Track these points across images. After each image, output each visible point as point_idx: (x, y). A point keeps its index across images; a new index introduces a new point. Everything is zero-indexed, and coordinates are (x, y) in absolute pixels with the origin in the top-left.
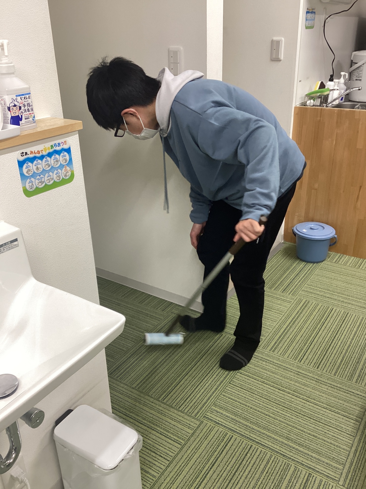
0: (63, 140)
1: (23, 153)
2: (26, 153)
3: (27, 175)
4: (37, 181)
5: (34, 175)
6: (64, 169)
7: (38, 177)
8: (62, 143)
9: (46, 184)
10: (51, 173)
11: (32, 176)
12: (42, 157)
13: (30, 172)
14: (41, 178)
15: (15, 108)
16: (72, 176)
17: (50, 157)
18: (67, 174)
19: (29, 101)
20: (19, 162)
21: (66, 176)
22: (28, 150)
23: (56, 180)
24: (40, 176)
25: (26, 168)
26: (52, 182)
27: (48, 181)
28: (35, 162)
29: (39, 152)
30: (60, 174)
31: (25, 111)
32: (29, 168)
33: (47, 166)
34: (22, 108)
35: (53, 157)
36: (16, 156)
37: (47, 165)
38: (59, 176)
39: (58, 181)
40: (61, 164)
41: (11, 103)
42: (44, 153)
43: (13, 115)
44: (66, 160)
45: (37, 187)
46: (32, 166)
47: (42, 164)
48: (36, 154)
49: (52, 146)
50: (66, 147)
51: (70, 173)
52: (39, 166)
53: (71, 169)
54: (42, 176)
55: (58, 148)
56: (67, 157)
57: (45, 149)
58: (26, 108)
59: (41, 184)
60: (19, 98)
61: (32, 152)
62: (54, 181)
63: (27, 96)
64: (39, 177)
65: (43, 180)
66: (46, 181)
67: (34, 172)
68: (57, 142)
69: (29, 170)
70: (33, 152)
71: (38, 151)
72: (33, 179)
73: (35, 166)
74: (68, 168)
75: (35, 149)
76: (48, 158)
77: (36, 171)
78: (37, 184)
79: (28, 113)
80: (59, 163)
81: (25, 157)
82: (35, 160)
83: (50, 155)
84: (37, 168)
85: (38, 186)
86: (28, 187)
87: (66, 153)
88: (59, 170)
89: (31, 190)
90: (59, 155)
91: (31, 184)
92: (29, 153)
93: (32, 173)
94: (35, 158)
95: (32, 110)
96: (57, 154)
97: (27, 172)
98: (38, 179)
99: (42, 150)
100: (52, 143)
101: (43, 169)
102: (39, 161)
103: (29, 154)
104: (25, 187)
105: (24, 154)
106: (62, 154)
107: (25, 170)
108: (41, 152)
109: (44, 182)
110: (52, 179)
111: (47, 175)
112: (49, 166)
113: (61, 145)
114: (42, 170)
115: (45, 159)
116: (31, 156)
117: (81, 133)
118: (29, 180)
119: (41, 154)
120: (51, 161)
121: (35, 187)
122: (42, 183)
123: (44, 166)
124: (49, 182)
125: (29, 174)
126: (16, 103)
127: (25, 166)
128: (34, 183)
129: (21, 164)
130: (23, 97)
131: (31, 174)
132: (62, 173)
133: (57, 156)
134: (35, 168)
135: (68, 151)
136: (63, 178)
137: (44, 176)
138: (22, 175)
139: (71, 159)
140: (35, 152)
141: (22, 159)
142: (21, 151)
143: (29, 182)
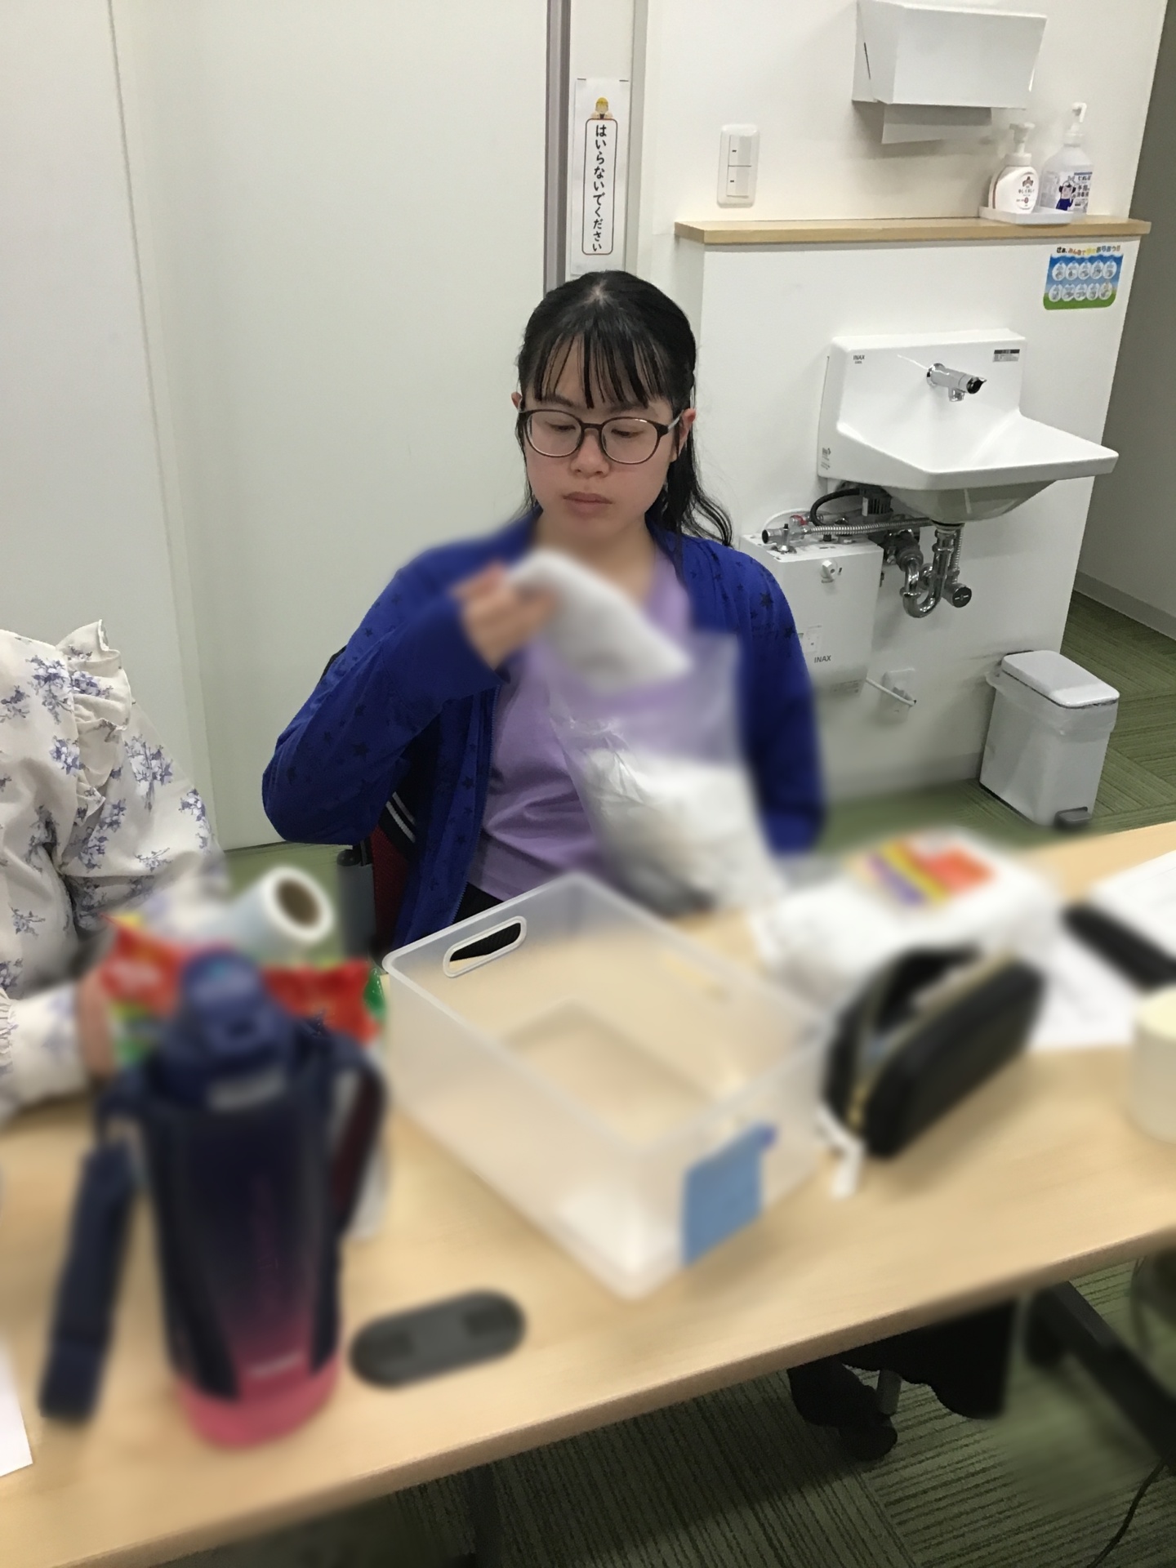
0: (1116, 244)
1: (1060, 248)
2: (1064, 251)
3: (1055, 278)
4: (1065, 291)
5: (1063, 282)
6: (1105, 284)
7: (1067, 286)
8: (1114, 247)
9: (1074, 299)
10: (1085, 286)
11: (1061, 282)
12: (1081, 261)
13: (1059, 277)
14: (1071, 289)
15: (1068, 189)
16: (1113, 297)
17: (1092, 263)
18: (1107, 293)
19: (1088, 183)
20: (1051, 259)
21: (1103, 295)
22: (1067, 246)
23: (1088, 297)
24: (1070, 285)
25: (1057, 270)
26: (1082, 298)
27: (1078, 295)
28: (1071, 265)
29: (1079, 252)
30: (1097, 290)
31: (1079, 194)
32: (1061, 271)
33: (1083, 275)
34: (1077, 190)
35: (1095, 264)
36: (1050, 250)
37: (1084, 272)
38: (1094, 293)
39: (1091, 299)
40: (1102, 277)
41: (1067, 182)
42: (1087, 256)
43: (1063, 198)
44: (1111, 273)
45: (1061, 300)
46: (1065, 269)
47: (1078, 270)
48: (1075, 254)
49: (1099, 249)
50: (1117, 254)
51: (1109, 294)
52: (1074, 272)
53: (1113, 287)
54: (1072, 286)
55: (1106, 254)
56: (1114, 270)
57: (1089, 250)
58: (1081, 191)
59: (1068, 296)
60: (1077, 177)
61: (1071, 250)
62: (1086, 299)
63: (1087, 176)
64: (1069, 287)
65: (1072, 292)
66: (1075, 294)
67: (1065, 278)
68: (1107, 244)
69: (1060, 274)
70: (1073, 251)
72: (1060, 287)
73: (1069, 269)
74: (1110, 286)
75: (1076, 247)
76: (1089, 264)
77: (1068, 277)
78: (1063, 294)
79: (1081, 198)
80: (1100, 275)
81: (1061, 254)
82: (1071, 262)
83: (1092, 260)
84: (1071, 274)
85: (1063, 298)
86: (1050, 296)
87: (1114, 264)
88: (1097, 285)
89: (1053, 301)
90: (1104, 263)
91: (1055, 293)
92: (1067, 250)
93: (1063, 278)
94: (1072, 259)
95: (1087, 194)
96: (1102, 261)
97: (1057, 275)
98: (1067, 289)
99: (1084, 251)
100: (1101, 245)
101: (1078, 278)
102: (1077, 265)
103: (1067, 252)
104: (1048, 294)
105: (1061, 250)
106: (1108, 263)
107: (1055, 272)
108: (1082, 253)
109: (1072, 294)
110: (1084, 294)
111: (1079, 287)
112: (1086, 275)
113: (1112, 250)
114: (1075, 277)
115: (1083, 264)
116: (1068, 255)
117: (1144, 240)
118: (1055, 286)
119: (1081, 256)
120: (1091, 268)
121: (1059, 298)
122: (1070, 294)
123: (1080, 272)
124: (1079, 297)
125: (1058, 279)
126: (1072, 184)
127: (1056, 267)
128: (1059, 292)
129: (1053, 262)
130: (1083, 176)
131: (1060, 279)
132: (1100, 289)
133: (1101, 264)
134: (1068, 272)
135: (1118, 260)
136: (1098, 298)
137: (1076, 286)
138: (1049, 276)
139: (1118, 272)
140: (1076, 251)
141: (1056, 255)
142: (1059, 246)
143: (1055, 290)
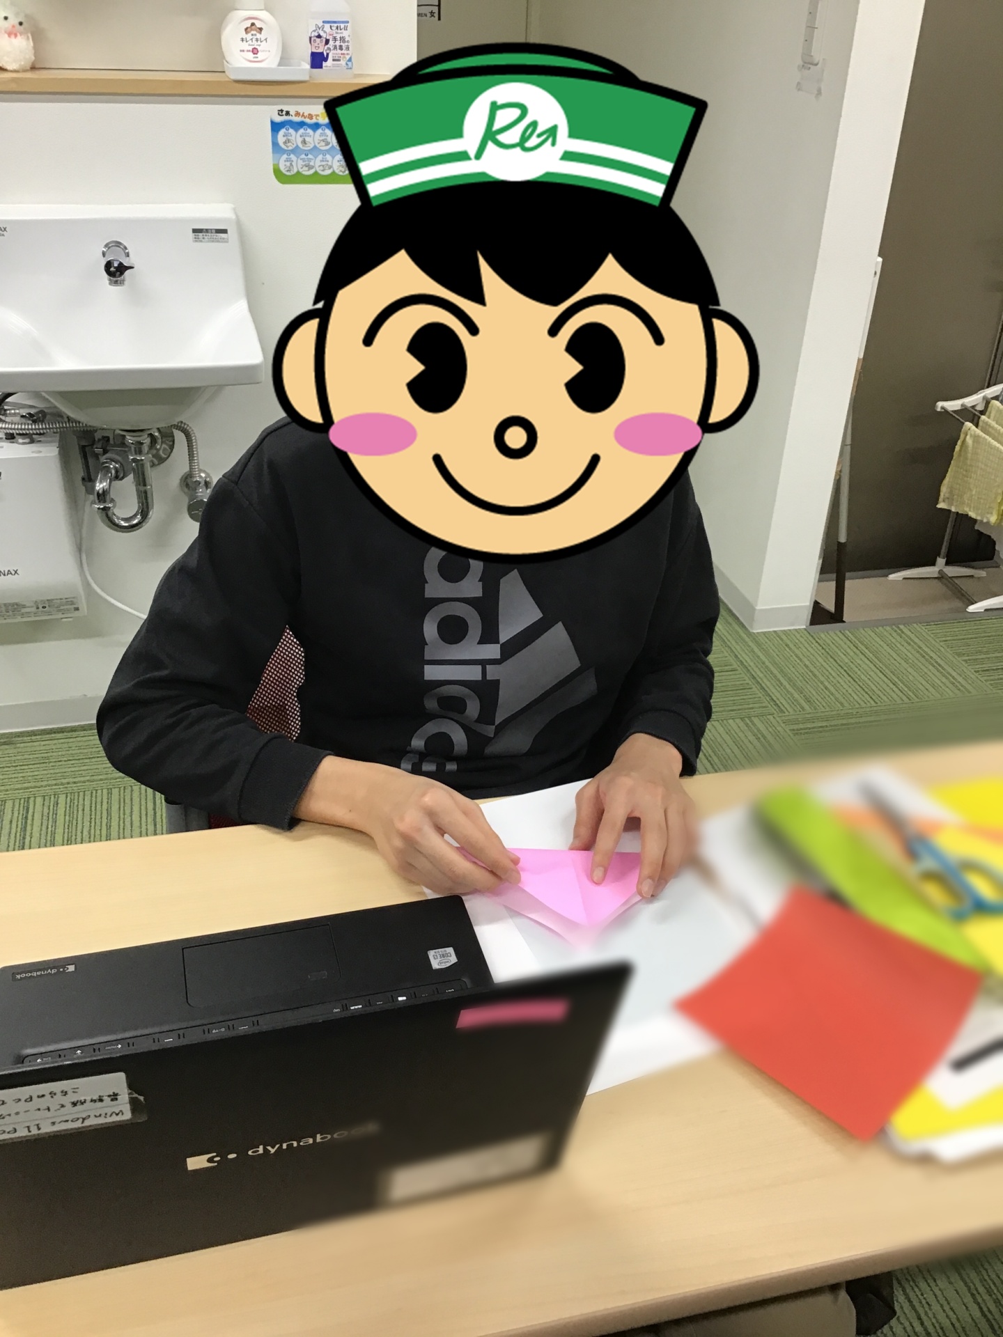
1: (282, 110)
2: (288, 113)
3: (283, 146)
4: (301, 163)
5: (296, 151)
7: (304, 156)
9: (316, 172)
10: (328, 157)
11: (292, 152)
12: (315, 127)
13: (289, 144)
14: (309, 160)
15: (318, 40)
20: (273, 123)
22: (292, 109)
23: (337, 171)
24: (307, 155)
25: (284, 136)
26: (328, 172)
27: (321, 168)
28: (302, 131)
32: (290, 138)
33: (323, 144)
36: (270, 112)
37: (323, 140)
39: (341, 173)
42: (321, 121)
45: (298, 172)
46: (296, 137)
47: (313, 138)
48: (305, 118)
52: (307, 139)
54: (310, 156)
59: (307, 169)
61: (297, 114)
62: (334, 172)
64: (306, 157)
65: (312, 163)
66: (317, 166)
67: (297, 146)
69: (289, 141)
70: (301, 114)
71: (310, 115)
72: (292, 156)
73: (301, 136)
77: (300, 145)
78: (300, 166)
81: (285, 118)
82: (302, 127)
84: (304, 142)
85: (301, 170)
86: (282, 168)
89: (288, 174)
91: (288, 164)
92: (292, 113)
93: (294, 146)
94: (302, 124)
97: (285, 143)
98: (304, 160)
99: (317, 115)
101: (315, 147)
102: (310, 131)
103: (293, 115)
104: (278, 164)
105: (284, 113)
107: (281, 138)
108: (314, 117)
109: (312, 167)
110: (330, 167)
111: (320, 157)
112: (327, 144)
114: (312, 146)
115: (320, 131)
116: (298, 120)
118: (285, 156)
119: (314, 121)
121: (295, 170)
122: (310, 167)
123: (316, 142)
124: (323, 171)
125: (287, 147)
127: (282, 132)
128: (294, 164)
129: (276, 126)
131: (290, 148)
134: (299, 140)
137: (316, 158)
138: (275, 144)
140: (305, 114)
141: (278, 119)
142: (280, 107)
143: (285, 161)
